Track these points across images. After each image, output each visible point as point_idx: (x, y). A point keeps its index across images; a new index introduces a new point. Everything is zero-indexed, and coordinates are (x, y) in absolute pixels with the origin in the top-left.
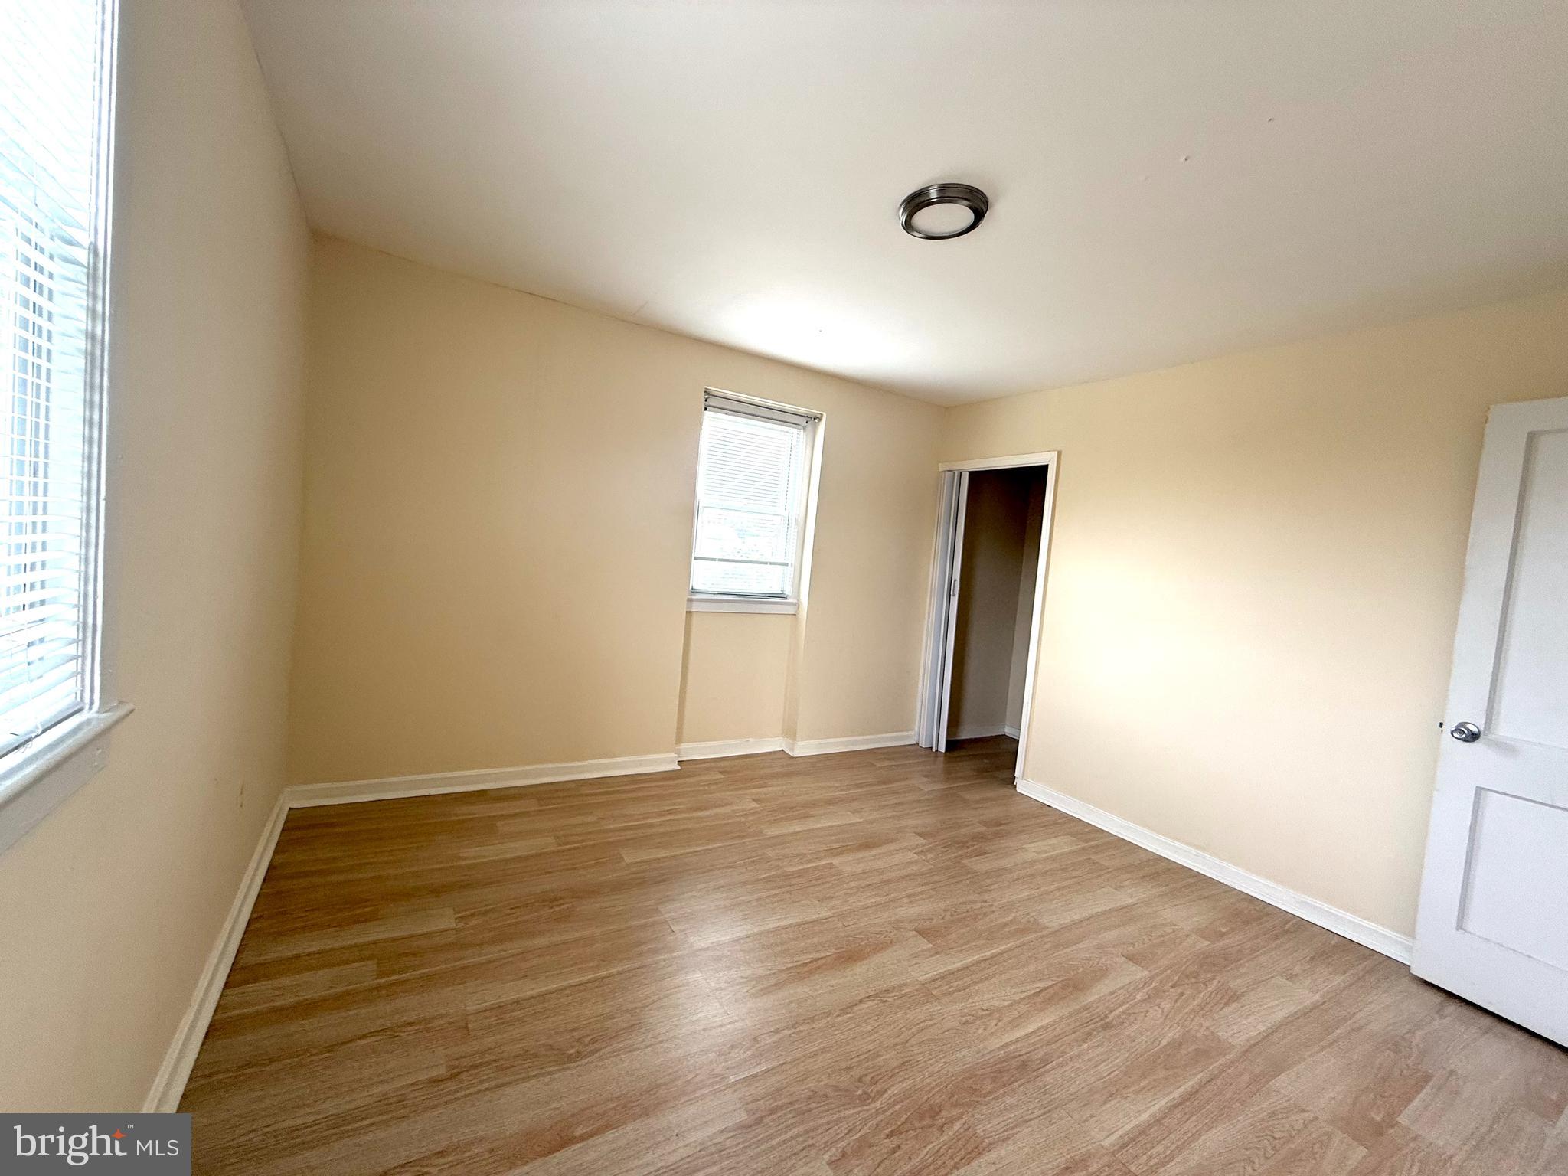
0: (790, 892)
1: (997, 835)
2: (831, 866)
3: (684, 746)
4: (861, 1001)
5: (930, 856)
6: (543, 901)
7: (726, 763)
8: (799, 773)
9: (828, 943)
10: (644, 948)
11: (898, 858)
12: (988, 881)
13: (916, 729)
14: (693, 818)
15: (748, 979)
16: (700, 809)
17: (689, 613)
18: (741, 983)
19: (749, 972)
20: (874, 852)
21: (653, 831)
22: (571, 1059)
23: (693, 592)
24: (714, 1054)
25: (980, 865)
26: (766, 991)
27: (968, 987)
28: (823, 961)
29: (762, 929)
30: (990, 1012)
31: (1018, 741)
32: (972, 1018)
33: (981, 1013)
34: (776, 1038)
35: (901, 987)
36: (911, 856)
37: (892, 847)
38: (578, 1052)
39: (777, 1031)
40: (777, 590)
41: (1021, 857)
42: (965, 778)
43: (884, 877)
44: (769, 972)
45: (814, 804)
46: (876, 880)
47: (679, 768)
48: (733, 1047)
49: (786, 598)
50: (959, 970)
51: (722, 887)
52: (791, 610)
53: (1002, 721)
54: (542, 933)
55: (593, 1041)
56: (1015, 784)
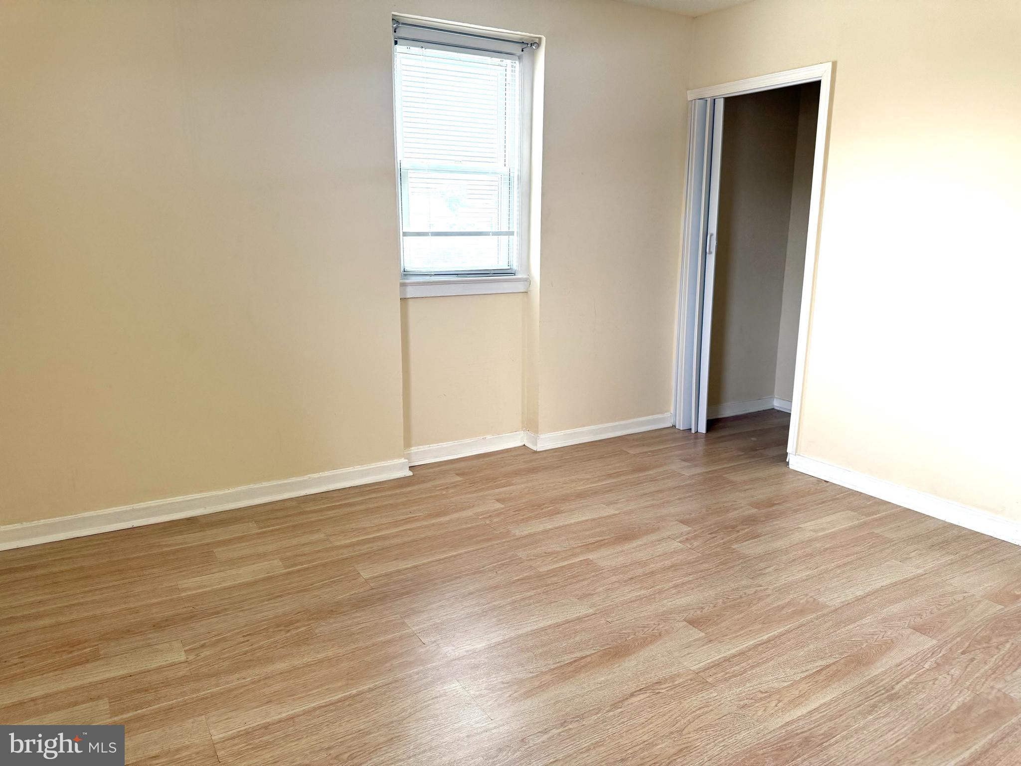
0: (546, 593)
1: (769, 517)
2: (587, 562)
3: (414, 449)
4: (632, 695)
5: (696, 544)
6: (278, 626)
7: (462, 464)
8: (546, 468)
9: (592, 641)
10: (395, 662)
11: (661, 549)
12: (762, 565)
13: (672, 411)
14: (433, 525)
15: (509, 684)
16: (439, 515)
17: (404, 300)
18: (500, 689)
19: (509, 677)
20: (635, 544)
21: (387, 543)
23: (406, 274)
24: (481, 759)
25: (751, 549)
26: (529, 694)
27: (745, 671)
28: (589, 659)
29: (520, 632)
30: (769, 694)
31: (790, 414)
32: (751, 701)
33: (760, 695)
34: (545, 737)
35: (672, 678)
36: (676, 545)
37: (654, 537)
39: (546, 731)
40: (503, 265)
41: (797, 537)
42: (731, 459)
43: (648, 569)
44: (531, 675)
45: (565, 499)
46: (640, 571)
47: (411, 474)
48: (500, 750)
49: (515, 274)
50: (735, 656)
51: (471, 594)
52: (520, 287)
53: (770, 393)
54: (282, 658)
56: (787, 461)
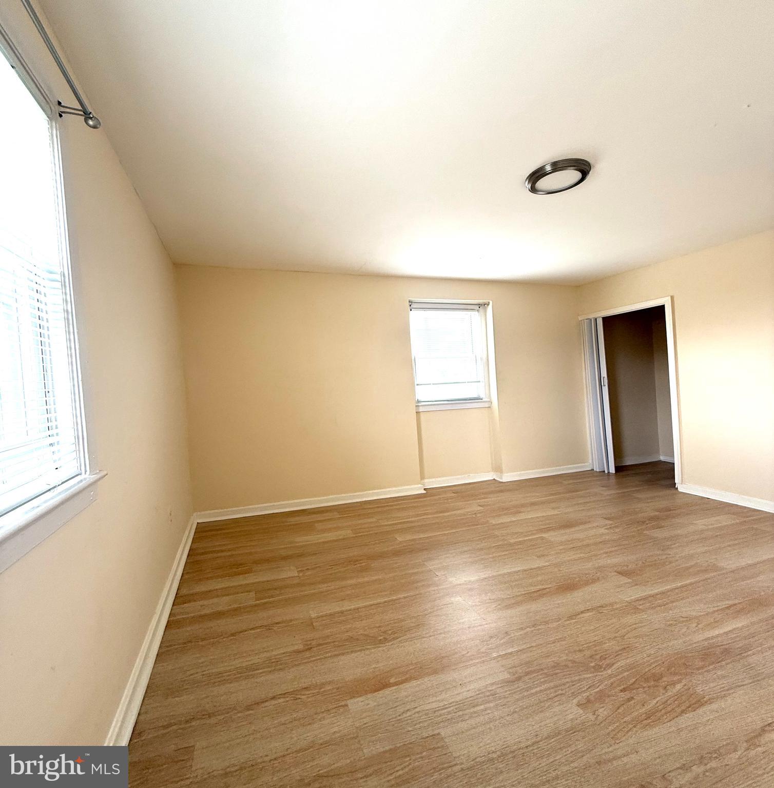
0: (516, 553)
1: (668, 517)
2: (542, 538)
3: (426, 481)
4: (582, 612)
5: (617, 530)
6: (350, 562)
7: (454, 488)
8: (508, 491)
9: (549, 580)
10: (419, 584)
11: (592, 532)
12: (669, 543)
13: (590, 461)
14: (440, 517)
15: (495, 601)
16: (441, 512)
17: (418, 413)
18: (488, 603)
19: (493, 597)
20: (573, 529)
21: (413, 525)
22: (381, 642)
23: (418, 402)
24: (478, 641)
25: (658, 534)
26: (508, 607)
27: (667, 604)
28: (548, 590)
29: (500, 573)
30: (689, 619)
31: (674, 464)
32: (675, 623)
33: (682, 619)
34: (522, 632)
35: (611, 604)
36: (603, 531)
37: (587, 526)
38: (385, 638)
39: (522, 629)
40: (475, 396)
41: (691, 528)
42: (636, 486)
43: (585, 543)
44: (509, 596)
45: (523, 506)
46: (580, 544)
47: (425, 492)
48: (491, 637)
49: (482, 399)
50: (657, 594)
51: (466, 551)
52: (487, 405)
53: (658, 452)
54: (351, 578)
55: (394, 633)
56: (676, 487)
